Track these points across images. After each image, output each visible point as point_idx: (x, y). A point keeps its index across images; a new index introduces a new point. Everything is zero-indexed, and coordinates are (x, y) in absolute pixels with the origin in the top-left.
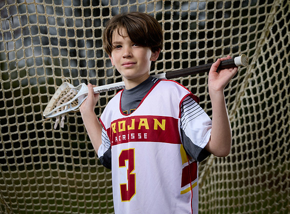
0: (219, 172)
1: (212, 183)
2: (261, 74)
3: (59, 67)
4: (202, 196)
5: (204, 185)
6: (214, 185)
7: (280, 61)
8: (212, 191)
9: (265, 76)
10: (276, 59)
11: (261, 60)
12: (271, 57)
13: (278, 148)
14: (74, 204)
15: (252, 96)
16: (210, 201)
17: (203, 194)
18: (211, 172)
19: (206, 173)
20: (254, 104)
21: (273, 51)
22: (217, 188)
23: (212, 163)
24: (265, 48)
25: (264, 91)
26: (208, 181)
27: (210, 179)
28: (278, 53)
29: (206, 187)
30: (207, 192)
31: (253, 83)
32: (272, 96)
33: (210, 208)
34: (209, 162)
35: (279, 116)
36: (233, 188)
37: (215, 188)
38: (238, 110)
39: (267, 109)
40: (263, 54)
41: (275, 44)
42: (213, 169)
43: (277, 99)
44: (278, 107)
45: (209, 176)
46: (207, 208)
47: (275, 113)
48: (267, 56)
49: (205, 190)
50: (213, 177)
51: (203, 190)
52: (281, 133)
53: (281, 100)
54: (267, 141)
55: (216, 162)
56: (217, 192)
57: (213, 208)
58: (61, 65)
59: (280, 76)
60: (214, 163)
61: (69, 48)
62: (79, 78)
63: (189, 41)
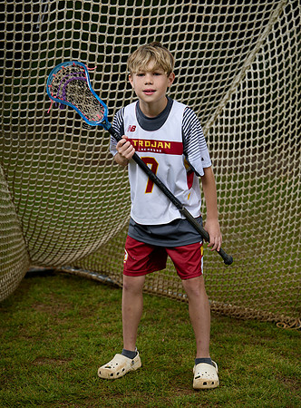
2: (269, 50)
7: (289, 40)
9: (273, 53)
10: (285, 38)
11: (271, 37)
12: (281, 35)
13: (278, 123)
14: (72, 168)
15: (258, 70)
20: (259, 79)
21: (284, 30)
24: (276, 26)
25: (270, 67)
28: (288, 32)
31: (260, 58)
32: (277, 72)
35: (281, 92)
36: (228, 158)
38: (241, 83)
39: (271, 84)
40: (274, 31)
41: (287, 23)
43: (281, 75)
44: (281, 84)
47: (278, 89)
48: (277, 34)
52: (281, 109)
53: (284, 77)
54: (268, 115)
59: (287, 55)
61: (100, 14)
62: (105, 44)
63: (211, 15)
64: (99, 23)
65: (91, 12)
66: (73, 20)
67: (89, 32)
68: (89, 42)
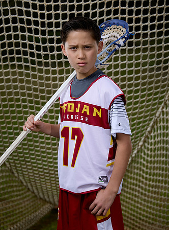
0: (165, 124)
1: (159, 132)
3: (32, 35)
4: (150, 141)
5: (153, 133)
6: (161, 134)
8: (159, 139)
14: (42, 143)
16: (156, 146)
17: (151, 139)
18: (159, 123)
19: (154, 122)
22: (164, 137)
23: (160, 115)
26: (156, 129)
27: (158, 128)
29: (154, 135)
30: (154, 139)
33: (156, 152)
34: (157, 115)
37: (162, 137)
42: (160, 120)
45: (157, 125)
46: (154, 152)
49: (153, 137)
50: (160, 127)
51: (151, 136)
55: (163, 115)
56: (164, 140)
57: (159, 152)
58: (33, 33)
60: (161, 116)
61: (40, 20)
62: (48, 45)
63: (141, 16)
64: (39, 28)
65: (32, 18)
66: (19, 25)
67: (33, 35)
68: (34, 44)
